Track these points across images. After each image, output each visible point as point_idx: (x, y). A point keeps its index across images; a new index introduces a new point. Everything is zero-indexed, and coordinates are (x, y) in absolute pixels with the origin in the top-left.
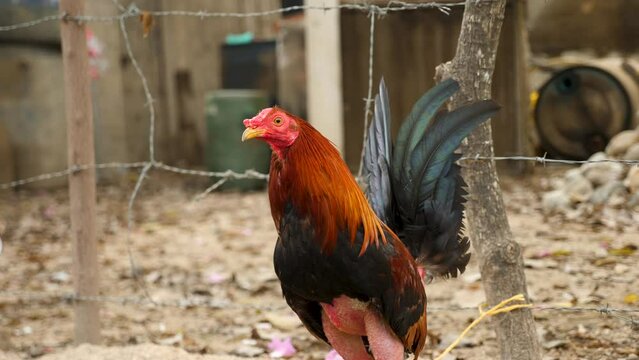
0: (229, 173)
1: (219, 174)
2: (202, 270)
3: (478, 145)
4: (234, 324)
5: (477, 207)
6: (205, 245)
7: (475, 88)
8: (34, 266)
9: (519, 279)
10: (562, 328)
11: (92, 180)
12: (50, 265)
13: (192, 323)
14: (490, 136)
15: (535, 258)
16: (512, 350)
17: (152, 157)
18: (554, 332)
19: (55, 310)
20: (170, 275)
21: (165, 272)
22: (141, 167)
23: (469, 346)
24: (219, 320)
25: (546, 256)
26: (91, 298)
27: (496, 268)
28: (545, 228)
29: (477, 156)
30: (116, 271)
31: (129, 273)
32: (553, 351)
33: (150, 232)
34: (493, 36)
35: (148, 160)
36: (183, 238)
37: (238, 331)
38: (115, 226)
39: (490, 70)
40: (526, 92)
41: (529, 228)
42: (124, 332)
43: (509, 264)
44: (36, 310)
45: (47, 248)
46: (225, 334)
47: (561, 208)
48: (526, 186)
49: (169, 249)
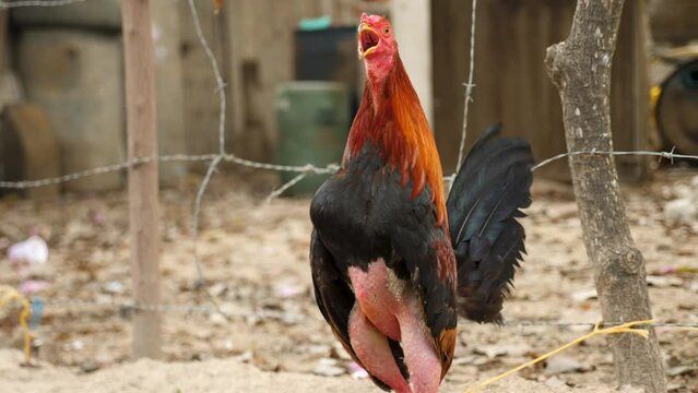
0: (308, 167)
1: (297, 169)
2: (272, 283)
3: (595, 138)
4: (310, 342)
5: (593, 208)
6: (276, 255)
7: (592, 72)
8: (84, 276)
9: (640, 292)
10: (688, 353)
11: (154, 175)
12: (102, 275)
13: (261, 339)
14: (609, 127)
15: (656, 274)
16: (631, 373)
17: (222, 149)
18: (679, 358)
19: (108, 324)
20: (236, 288)
21: (232, 284)
22: (210, 160)
23: (580, 371)
24: (293, 338)
25: (670, 272)
26: (152, 307)
27: (614, 279)
28: (668, 241)
29: (594, 150)
30: (177, 283)
31: (191, 284)
32: (678, 378)
33: (213, 240)
34: (614, 13)
35: (218, 153)
36: (251, 247)
37: (315, 350)
38: (173, 233)
39: (610, 52)
40: (646, 87)
41: (649, 241)
42: (186, 349)
43: (629, 275)
44: (86, 323)
45: (98, 256)
46: (300, 353)
47: (687, 219)
48: (645, 195)
49: (235, 258)
